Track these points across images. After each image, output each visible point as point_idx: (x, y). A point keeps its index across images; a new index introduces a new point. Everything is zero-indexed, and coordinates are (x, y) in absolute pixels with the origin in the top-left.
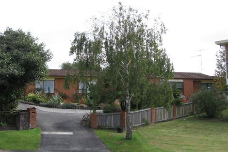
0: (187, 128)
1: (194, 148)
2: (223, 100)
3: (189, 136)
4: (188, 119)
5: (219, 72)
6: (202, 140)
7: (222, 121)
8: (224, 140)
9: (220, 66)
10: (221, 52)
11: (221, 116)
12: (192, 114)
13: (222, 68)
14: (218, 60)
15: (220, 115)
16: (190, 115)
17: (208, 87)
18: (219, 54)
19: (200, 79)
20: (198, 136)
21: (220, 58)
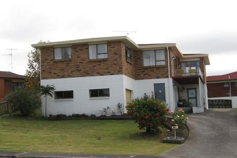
0: (5, 126)
1: (16, 144)
2: (37, 100)
3: (9, 133)
4: (4, 117)
5: (30, 72)
6: (21, 136)
7: (37, 119)
8: (42, 136)
9: (31, 66)
10: (33, 53)
11: (35, 114)
12: (7, 112)
13: (33, 68)
14: (30, 61)
15: (33, 114)
16: (5, 114)
17: (18, 86)
18: (31, 55)
19: (11, 78)
20: (17, 133)
21: (32, 59)
